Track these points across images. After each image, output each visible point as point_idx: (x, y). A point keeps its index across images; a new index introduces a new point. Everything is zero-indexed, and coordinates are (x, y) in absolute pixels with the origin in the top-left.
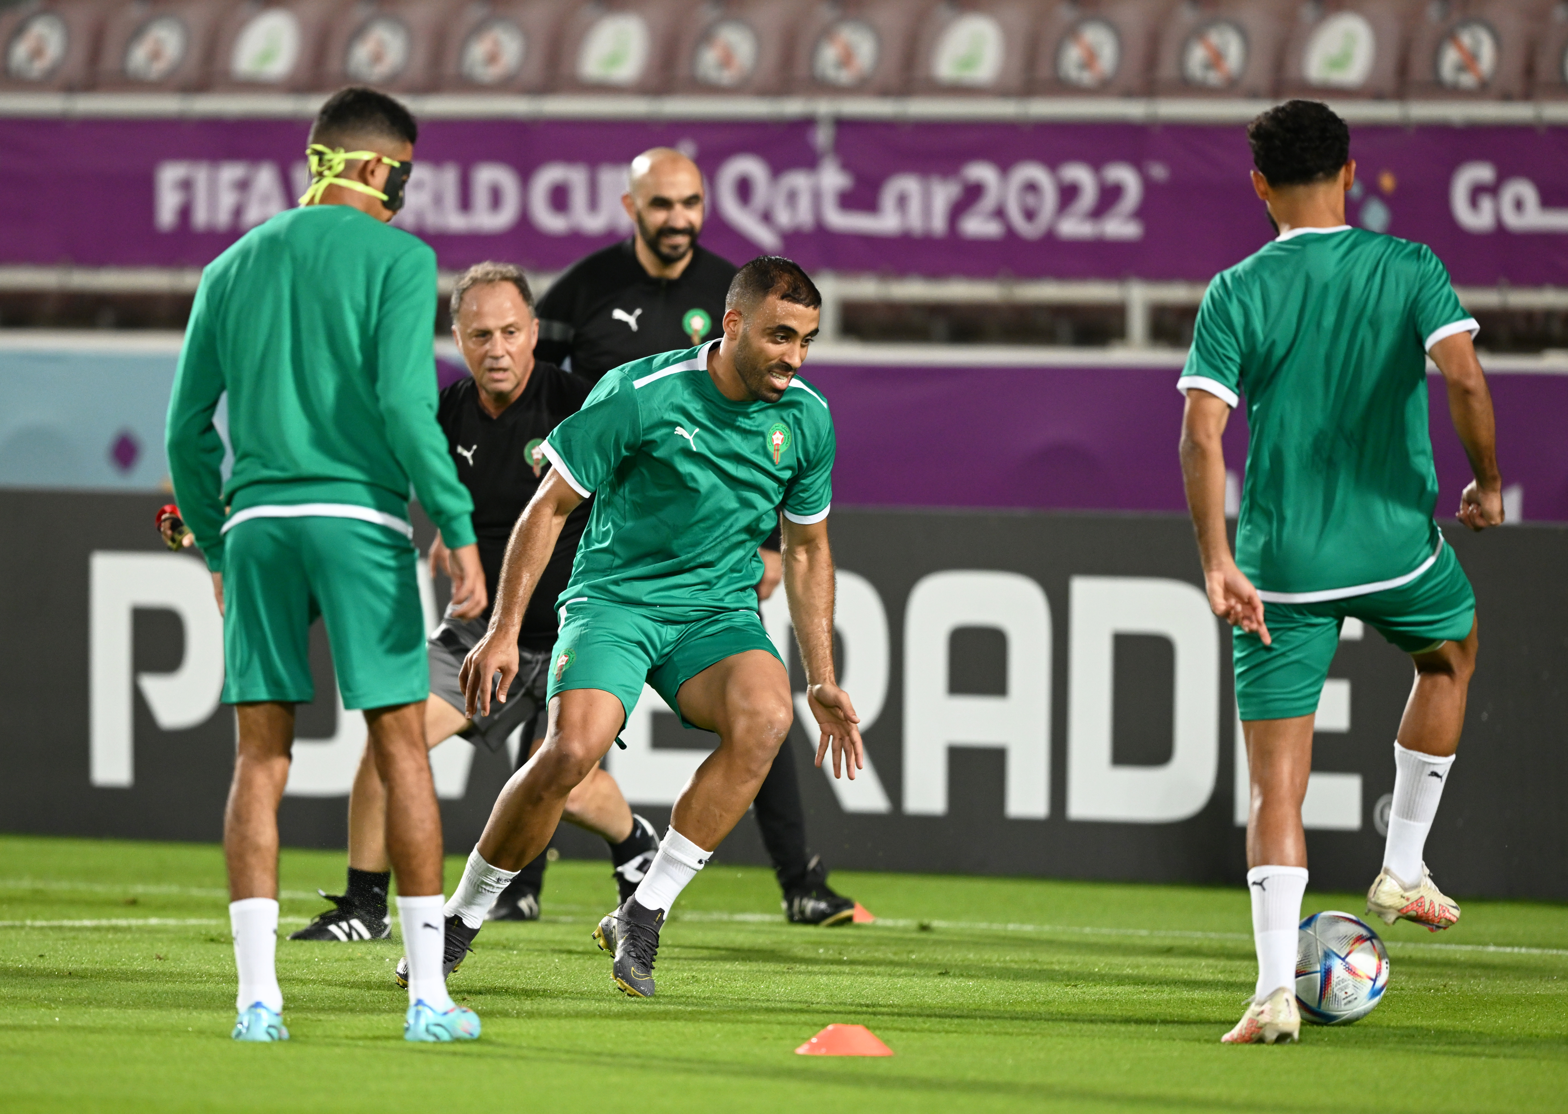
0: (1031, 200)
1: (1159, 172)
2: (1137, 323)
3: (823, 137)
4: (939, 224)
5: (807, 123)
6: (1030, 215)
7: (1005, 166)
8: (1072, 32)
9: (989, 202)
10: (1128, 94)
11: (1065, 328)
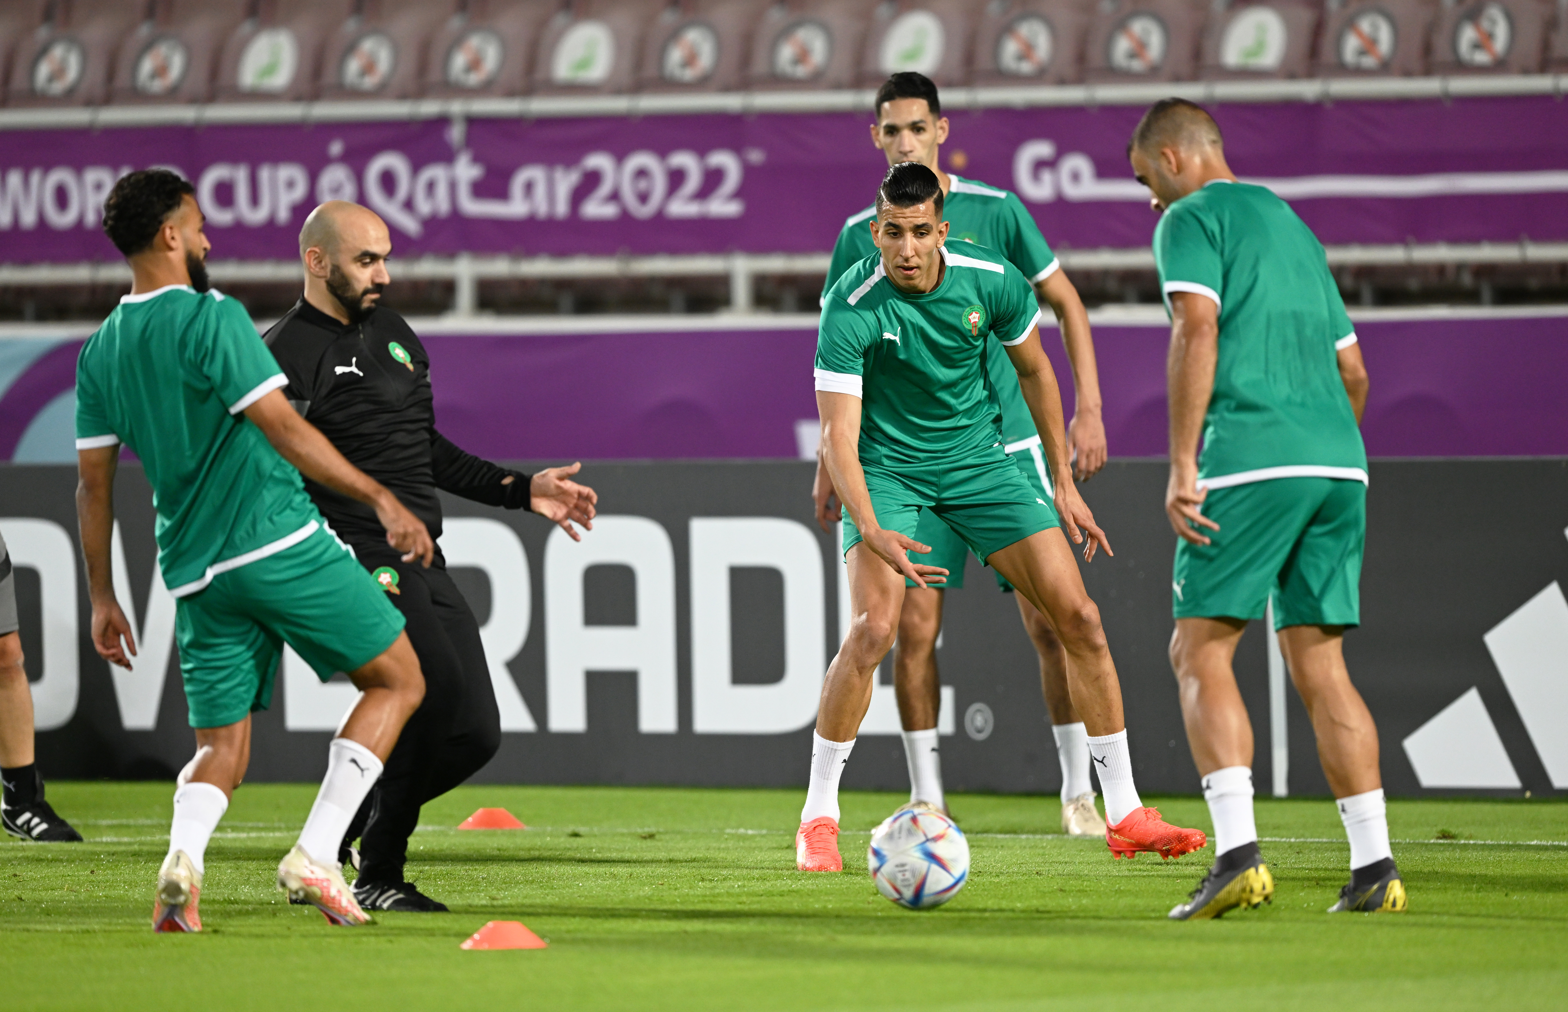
0: (643, 184)
1: (756, 156)
2: (741, 291)
3: (456, 134)
4: (562, 208)
5: (442, 122)
6: (643, 198)
7: (620, 156)
8: (674, 35)
9: (605, 188)
10: (727, 89)
11: (678, 297)
